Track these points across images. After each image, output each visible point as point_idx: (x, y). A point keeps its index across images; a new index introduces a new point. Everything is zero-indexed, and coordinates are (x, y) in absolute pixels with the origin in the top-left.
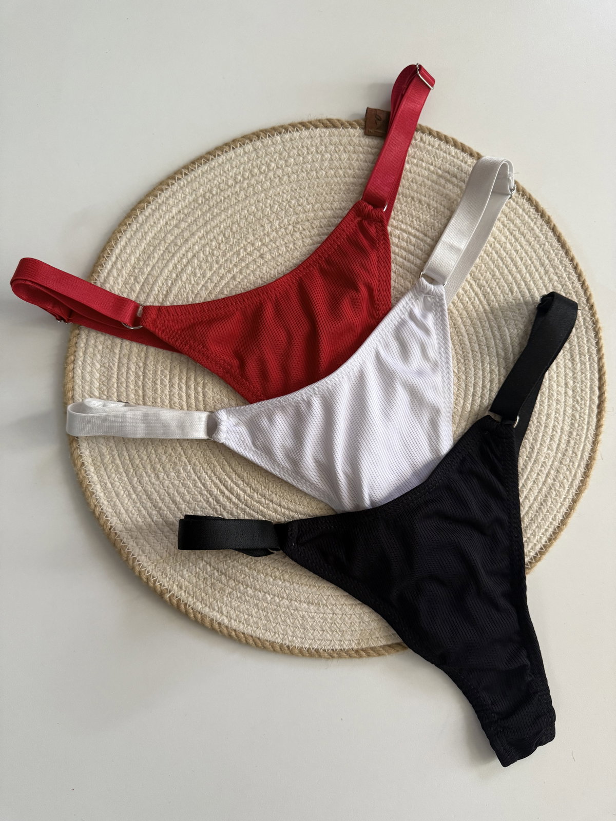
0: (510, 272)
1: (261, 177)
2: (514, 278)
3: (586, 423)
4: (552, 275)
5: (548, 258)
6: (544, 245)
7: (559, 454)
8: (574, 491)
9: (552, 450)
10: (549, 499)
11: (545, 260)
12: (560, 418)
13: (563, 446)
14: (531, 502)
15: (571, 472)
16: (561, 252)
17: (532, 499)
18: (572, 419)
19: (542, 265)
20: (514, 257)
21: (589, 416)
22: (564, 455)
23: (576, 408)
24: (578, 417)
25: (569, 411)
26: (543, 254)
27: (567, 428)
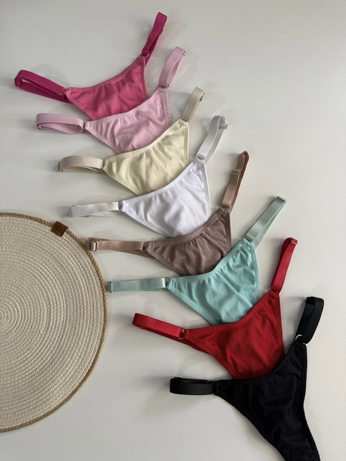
0: (80, 303)
1: (7, 231)
2: (80, 306)
3: (81, 375)
4: (95, 311)
5: (97, 304)
6: (97, 298)
7: (64, 383)
8: (63, 400)
9: (62, 380)
10: (51, 399)
11: (95, 304)
12: (71, 368)
13: (67, 380)
14: (44, 397)
15: (65, 392)
16: (102, 304)
17: (44, 396)
18: (76, 371)
19: (93, 306)
20: (84, 298)
21: (83, 373)
22: (66, 384)
23: (80, 367)
24: (78, 371)
25: (76, 367)
26: (95, 301)
27: (72, 373)
